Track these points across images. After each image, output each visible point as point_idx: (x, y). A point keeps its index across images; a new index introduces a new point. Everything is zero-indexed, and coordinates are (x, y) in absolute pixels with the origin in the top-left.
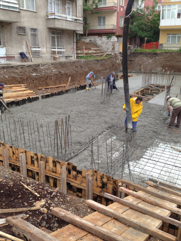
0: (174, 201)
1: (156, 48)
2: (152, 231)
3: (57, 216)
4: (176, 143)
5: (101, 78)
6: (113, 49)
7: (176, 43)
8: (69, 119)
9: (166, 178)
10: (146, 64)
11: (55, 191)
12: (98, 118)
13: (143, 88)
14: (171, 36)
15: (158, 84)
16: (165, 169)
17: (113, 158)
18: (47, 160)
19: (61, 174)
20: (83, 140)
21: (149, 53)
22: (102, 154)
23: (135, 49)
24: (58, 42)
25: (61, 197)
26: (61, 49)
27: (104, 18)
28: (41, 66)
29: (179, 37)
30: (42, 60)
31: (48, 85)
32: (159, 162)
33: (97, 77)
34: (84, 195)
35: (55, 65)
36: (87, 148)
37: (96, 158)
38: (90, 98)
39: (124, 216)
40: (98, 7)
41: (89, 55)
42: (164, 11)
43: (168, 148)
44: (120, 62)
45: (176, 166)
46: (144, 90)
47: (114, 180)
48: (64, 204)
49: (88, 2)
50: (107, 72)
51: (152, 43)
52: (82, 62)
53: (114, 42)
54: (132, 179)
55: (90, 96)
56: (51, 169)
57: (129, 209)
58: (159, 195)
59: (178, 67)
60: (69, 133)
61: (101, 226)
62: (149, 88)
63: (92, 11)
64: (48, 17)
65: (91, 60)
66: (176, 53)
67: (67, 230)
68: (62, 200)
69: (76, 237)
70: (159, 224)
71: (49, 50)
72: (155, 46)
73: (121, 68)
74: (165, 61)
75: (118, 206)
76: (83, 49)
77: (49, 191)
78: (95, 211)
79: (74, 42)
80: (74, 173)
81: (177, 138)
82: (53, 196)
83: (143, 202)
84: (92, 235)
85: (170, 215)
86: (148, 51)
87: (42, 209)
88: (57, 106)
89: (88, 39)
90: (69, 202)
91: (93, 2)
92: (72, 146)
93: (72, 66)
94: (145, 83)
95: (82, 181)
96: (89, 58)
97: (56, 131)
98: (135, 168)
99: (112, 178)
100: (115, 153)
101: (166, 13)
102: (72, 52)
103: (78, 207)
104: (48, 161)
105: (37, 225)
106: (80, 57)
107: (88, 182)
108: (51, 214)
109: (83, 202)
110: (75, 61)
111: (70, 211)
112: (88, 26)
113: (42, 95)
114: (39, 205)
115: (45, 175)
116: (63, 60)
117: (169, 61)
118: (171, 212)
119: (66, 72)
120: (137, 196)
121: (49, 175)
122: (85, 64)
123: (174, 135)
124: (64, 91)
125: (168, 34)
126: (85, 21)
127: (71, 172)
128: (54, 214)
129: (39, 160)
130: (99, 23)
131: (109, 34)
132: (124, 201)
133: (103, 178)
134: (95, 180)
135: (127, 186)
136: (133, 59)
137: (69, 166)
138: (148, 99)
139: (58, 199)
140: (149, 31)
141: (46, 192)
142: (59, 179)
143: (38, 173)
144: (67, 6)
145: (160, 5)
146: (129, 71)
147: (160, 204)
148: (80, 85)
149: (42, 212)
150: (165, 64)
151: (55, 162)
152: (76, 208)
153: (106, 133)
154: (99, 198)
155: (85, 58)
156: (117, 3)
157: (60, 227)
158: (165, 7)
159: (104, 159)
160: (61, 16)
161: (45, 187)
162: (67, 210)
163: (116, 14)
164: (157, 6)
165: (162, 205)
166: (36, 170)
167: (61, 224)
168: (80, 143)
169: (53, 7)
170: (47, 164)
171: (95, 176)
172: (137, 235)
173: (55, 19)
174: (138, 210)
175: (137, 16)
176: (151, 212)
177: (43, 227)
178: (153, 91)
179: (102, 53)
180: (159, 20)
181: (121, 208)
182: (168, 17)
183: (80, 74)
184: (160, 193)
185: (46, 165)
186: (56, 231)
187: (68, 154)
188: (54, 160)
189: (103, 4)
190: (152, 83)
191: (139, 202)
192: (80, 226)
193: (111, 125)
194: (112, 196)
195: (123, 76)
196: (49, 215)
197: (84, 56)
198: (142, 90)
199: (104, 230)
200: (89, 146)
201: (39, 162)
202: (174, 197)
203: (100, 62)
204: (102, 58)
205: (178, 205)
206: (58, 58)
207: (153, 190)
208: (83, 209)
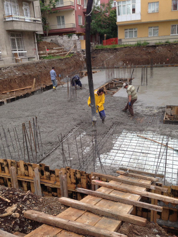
0: (143, 185)
1: (116, 44)
2: (123, 217)
3: (29, 218)
4: (141, 131)
5: (66, 77)
6: (75, 47)
7: (134, 37)
8: (36, 121)
9: (135, 165)
10: (107, 60)
11: (26, 195)
12: (66, 117)
13: (107, 82)
14: (128, 31)
15: (121, 77)
16: (133, 157)
17: (84, 153)
18: (17, 165)
19: (34, 176)
20: (53, 140)
21: (110, 49)
22: (73, 150)
23: (96, 46)
24: (18, 44)
25: (33, 199)
26: (22, 50)
27: (63, 17)
28: (3, 70)
29: (136, 32)
30: (3, 64)
31: (12, 88)
32: (128, 151)
33: (62, 76)
34: (59, 194)
35: (17, 67)
36: (59, 147)
37: (68, 156)
38: (57, 97)
39: (97, 207)
40: (56, 7)
41: (52, 55)
42: (120, 7)
43: (135, 137)
44: (84, 60)
45: (143, 153)
46: (108, 84)
47: (87, 175)
48: (37, 206)
49: (45, 3)
50: (72, 71)
51: (111, 39)
52: (46, 63)
53: (75, 40)
54: (104, 171)
55: (56, 96)
56: (23, 173)
57: (101, 200)
58: (129, 182)
59: (138, 60)
60: (39, 135)
61: (75, 220)
62: (113, 83)
63: (50, 12)
64: (6, 20)
65: (54, 59)
66: (134, 47)
67: (41, 231)
68: (34, 202)
69: (50, 235)
70: (130, 210)
71: (10, 53)
72: (115, 42)
73: (85, 66)
74: (125, 55)
75: (91, 199)
76: (45, 49)
77: (20, 195)
78: (68, 207)
79: (35, 43)
80: (47, 173)
81: (142, 127)
82: (25, 199)
83: (115, 191)
84: (66, 231)
85: (141, 199)
86: (108, 47)
87: (13, 214)
88: (24, 109)
89: (50, 39)
90: (41, 203)
91: (50, 2)
92: (42, 147)
93: (35, 67)
94: (109, 78)
95: (56, 181)
96: (52, 58)
97: (24, 134)
98: (106, 160)
99: (85, 173)
100: (86, 148)
101: (121, 9)
102: (34, 53)
103: (51, 206)
104: (19, 165)
105: (10, 230)
106: (43, 57)
107: (61, 181)
108: (24, 217)
109: (56, 200)
110: (38, 62)
111: (43, 211)
112: (48, 26)
113: (7, 99)
114: (10, 211)
115: (17, 180)
116: (25, 61)
117: (128, 55)
118: (141, 196)
119: (30, 74)
120: (109, 186)
121: (21, 179)
122: (48, 64)
123: (139, 124)
124: (30, 93)
125: (125, 30)
126: (43, 21)
127: (44, 173)
128: (26, 217)
129: (10, 166)
130: (58, 22)
131: (69, 33)
132: (96, 193)
133: (76, 174)
134: (68, 177)
135: (100, 178)
136: (95, 55)
137: (41, 168)
138: (113, 93)
139: (30, 202)
140: (107, 28)
141: (17, 197)
142: (33, 181)
143: (9, 180)
144: (24, 8)
145: (115, 1)
146: (92, 68)
147: (130, 191)
148: (46, 86)
149: (14, 217)
150: (125, 58)
151: (27, 166)
152: (49, 208)
153: (76, 130)
154: (74, 194)
155: (48, 58)
156: (73, 2)
157: (34, 228)
158: (120, 3)
159: (76, 156)
160: (19, 18)
161: (15, 192)
162: (40, 211)
163: (74, 13)
164: (113, 3)
165: (132, 191)
166: (7, 176)
167: (35, 226)
168: (51, 143)
169: (10, 10)
170: (18, 168)
171: (68, 173)
172: (110, 223)
173: (13, 21)
174: (110, 199)
175: (94, 13)
176: (122, 199)
177: (16, 231)
178: (117, 85)
179: (65, 51)
180: (116, 16)
181: (94, 200)
182: (124, 13)
183: (45, 74)
184: (130, 180)
185: (17, 170)
186: (30, 233)
187: (39, 156)
188: (25, 164)
189: (60, 4)
190: (116, 77)
191: (110, 191)
192: (54, 224)
193: (79, 121)
194: (84, 190)
195: (87, 73)
196: (22, 219)
197: (46, 56)
198: (107, 85)
199: (78, 224)
200: (60, 145)
201: (10, 168)
202: (143, 182)
203: (64, 61)
204: (66, 56)
205: (147, 188)
206: (21, 60)
207: (124, 178)
208: (56, 207)
